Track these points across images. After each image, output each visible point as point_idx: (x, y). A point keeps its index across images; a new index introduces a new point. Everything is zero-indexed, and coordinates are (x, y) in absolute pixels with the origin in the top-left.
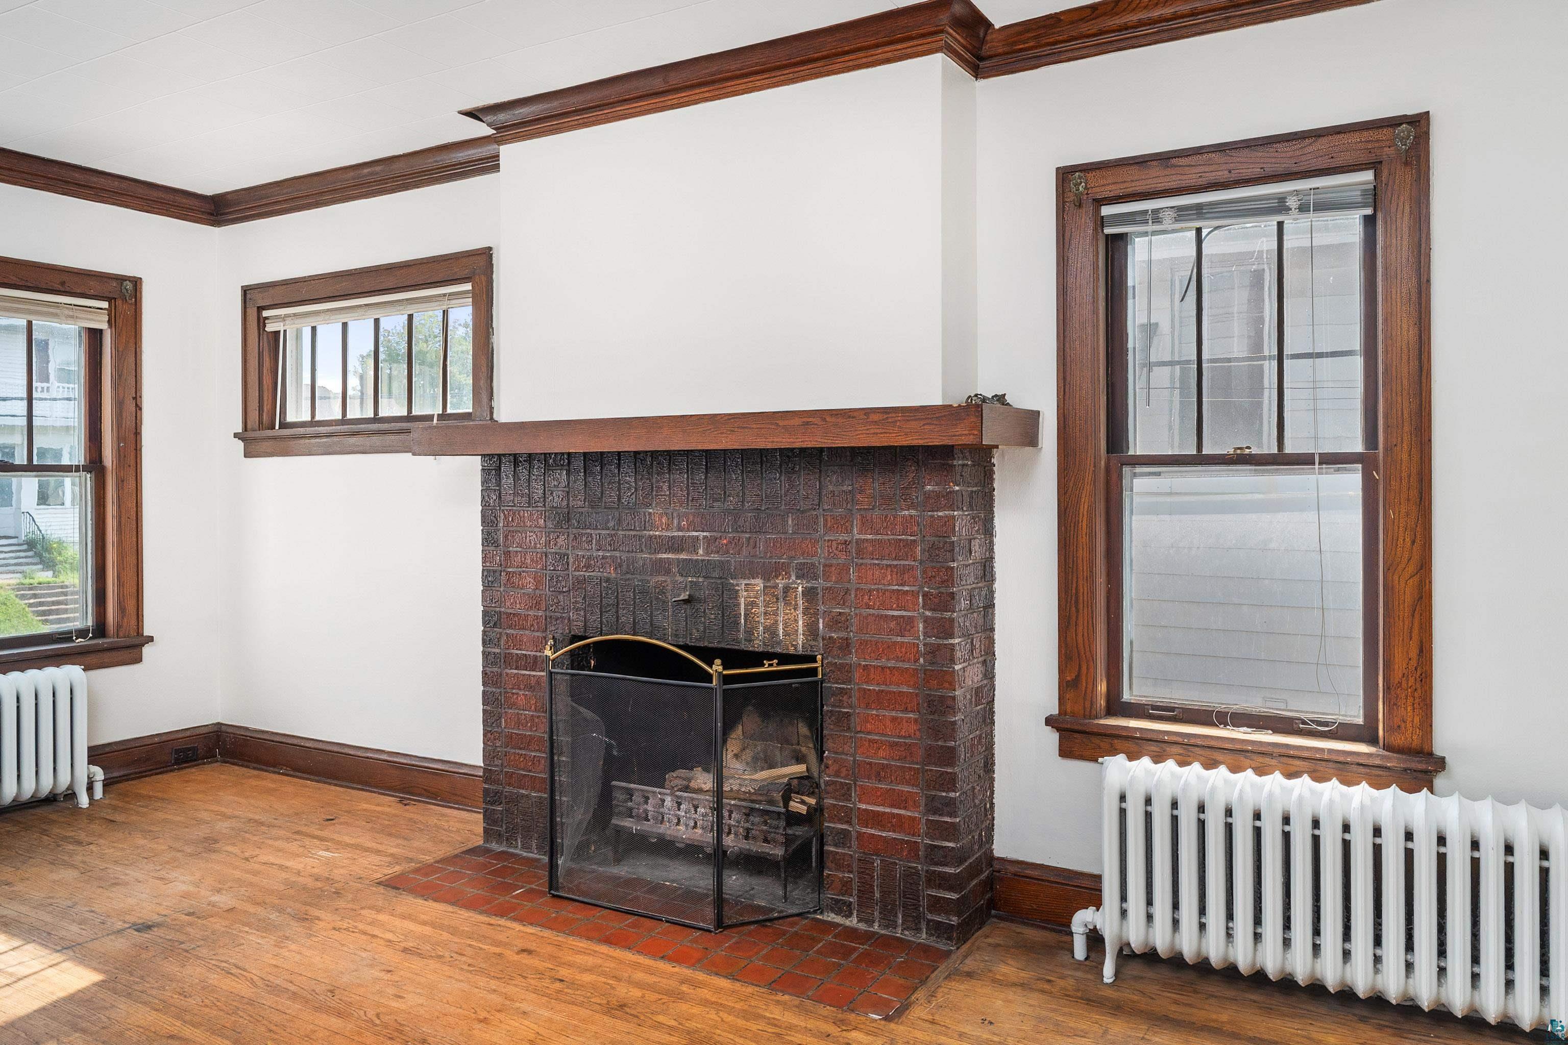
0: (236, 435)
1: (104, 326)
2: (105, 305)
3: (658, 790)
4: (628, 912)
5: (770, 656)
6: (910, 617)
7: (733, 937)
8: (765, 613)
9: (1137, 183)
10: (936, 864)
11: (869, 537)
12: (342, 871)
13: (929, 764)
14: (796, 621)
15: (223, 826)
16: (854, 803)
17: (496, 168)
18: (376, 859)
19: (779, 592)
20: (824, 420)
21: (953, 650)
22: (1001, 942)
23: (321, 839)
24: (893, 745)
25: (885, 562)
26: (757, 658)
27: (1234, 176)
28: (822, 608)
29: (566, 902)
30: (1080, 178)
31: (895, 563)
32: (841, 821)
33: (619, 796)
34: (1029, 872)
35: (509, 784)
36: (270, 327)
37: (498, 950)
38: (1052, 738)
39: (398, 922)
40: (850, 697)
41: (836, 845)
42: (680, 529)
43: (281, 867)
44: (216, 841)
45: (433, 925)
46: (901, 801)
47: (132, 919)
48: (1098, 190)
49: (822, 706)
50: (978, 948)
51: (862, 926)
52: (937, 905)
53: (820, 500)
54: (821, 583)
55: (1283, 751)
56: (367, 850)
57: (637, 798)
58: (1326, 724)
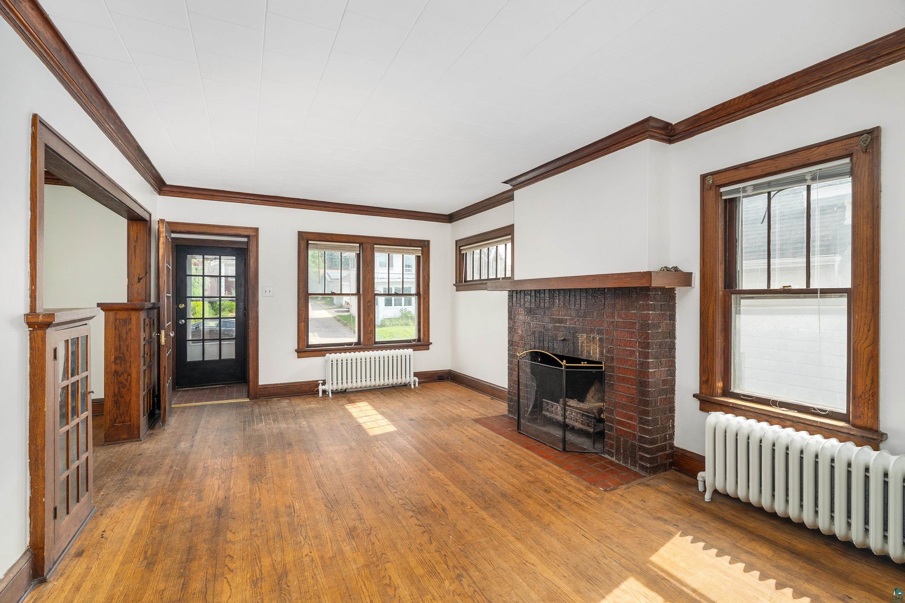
0: (454, 285)
1: (420, 255)
2: (421, 249)
3: (556, 404)
4: (538, 441)
5: (584, 360)
6: (634, 351)
7: (569, 455)
8: (587, 346)
9: (734, 177)
10: (642, 443)
11: (620, 320)
12: (465, 415)
13: (639, 406)
14: (597, 349)
15: (442, 398)
16: (615, 417)
17: (513, 199)
18: (475, 413)
19: (591, 339)
20: (599, 278)
21: (648, 364)
22: (670, 478)
23: (464, 405)
24: (628, 397)
25: (625, 330)
26: (579, 361)
27: (778, 169)
28: (605, 345)
29: (521, 435)
30: (710, 178)
31: (629, 330)
32: (610, 422)
33: (545, 404)
34: (687, 454)
35: (514, 396)
36: (462, 252)
37: (494, 444)
38: (696, 403)
39: (472, 431)
40: (614, 378)
41: (608, 431)
42: (562, 316)
43: (451, 411)
44: (438, 402)
45: (481, 434)
46: (631, 418)
47: (409, 417)
48: (718, 182)
49: (605, 380)
50: (659, 478)
51: (617, 461)
52: (642, 458)
53: (604, 307)
54: (604, 336)
55: (798, 420)
56: (475, 410)
57: (550, 406)
58: (825, 411)
